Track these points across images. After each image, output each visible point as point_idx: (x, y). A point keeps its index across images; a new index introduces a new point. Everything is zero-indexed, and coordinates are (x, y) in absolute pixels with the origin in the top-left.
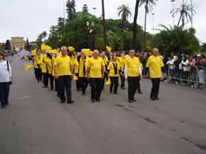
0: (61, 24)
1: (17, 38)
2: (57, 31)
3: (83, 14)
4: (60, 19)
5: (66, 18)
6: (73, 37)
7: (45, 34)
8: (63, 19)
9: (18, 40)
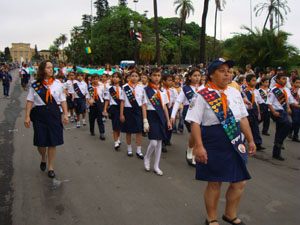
0: (86, 24)
1: (21, 44)
2: (80, 35)
3: (121, 9)
4: (85, 17)
5: (95, 15)
6: (106, 43)
7: (63, 38)
8: (90, 17)
9: (22, 47)
